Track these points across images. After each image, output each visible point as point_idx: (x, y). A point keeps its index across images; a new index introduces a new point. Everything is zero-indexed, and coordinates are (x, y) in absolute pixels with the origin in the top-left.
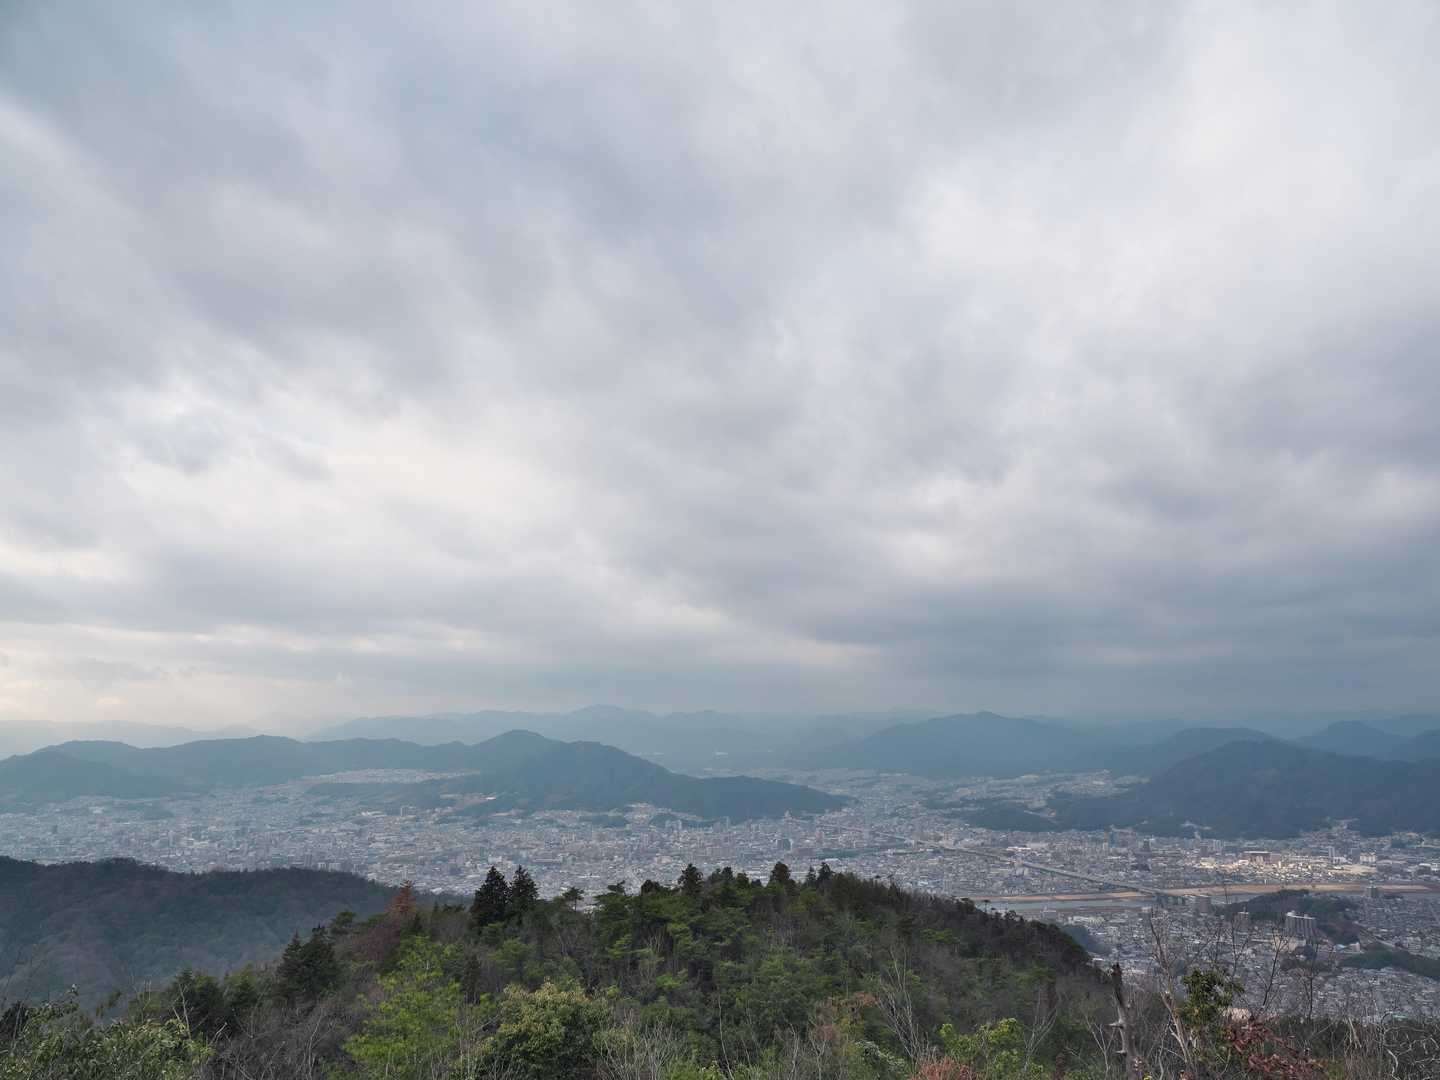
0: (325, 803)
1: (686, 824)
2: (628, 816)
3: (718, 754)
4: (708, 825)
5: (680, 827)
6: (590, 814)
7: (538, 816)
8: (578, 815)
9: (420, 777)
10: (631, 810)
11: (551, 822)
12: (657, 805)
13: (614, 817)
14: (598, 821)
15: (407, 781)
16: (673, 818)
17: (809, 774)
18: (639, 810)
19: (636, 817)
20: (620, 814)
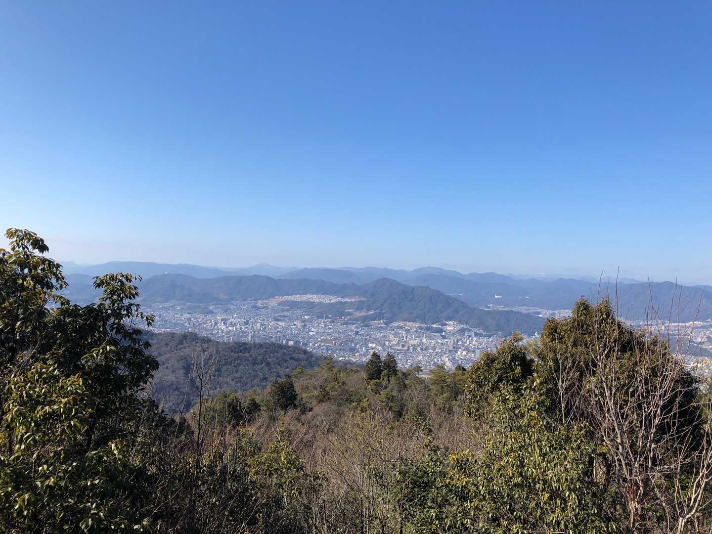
0: (288, 310)
1: (476, 335)
2: (444, 328)
3: (496, 297)
4: (489, 336)
5: (473, 336)
6: (422, 325)
7: (395, 324)
8: (417, 325)
9: (334, 299)
10: (446, 325)
11: (402, 328)
12: (460, 322)
13: (435, 328)
14: (428, 329)
15: (327, 301)
16: (470, 331)
17: (551, 312)
18: (449, 325)
19: (448, 328)
20: (440, 326)
